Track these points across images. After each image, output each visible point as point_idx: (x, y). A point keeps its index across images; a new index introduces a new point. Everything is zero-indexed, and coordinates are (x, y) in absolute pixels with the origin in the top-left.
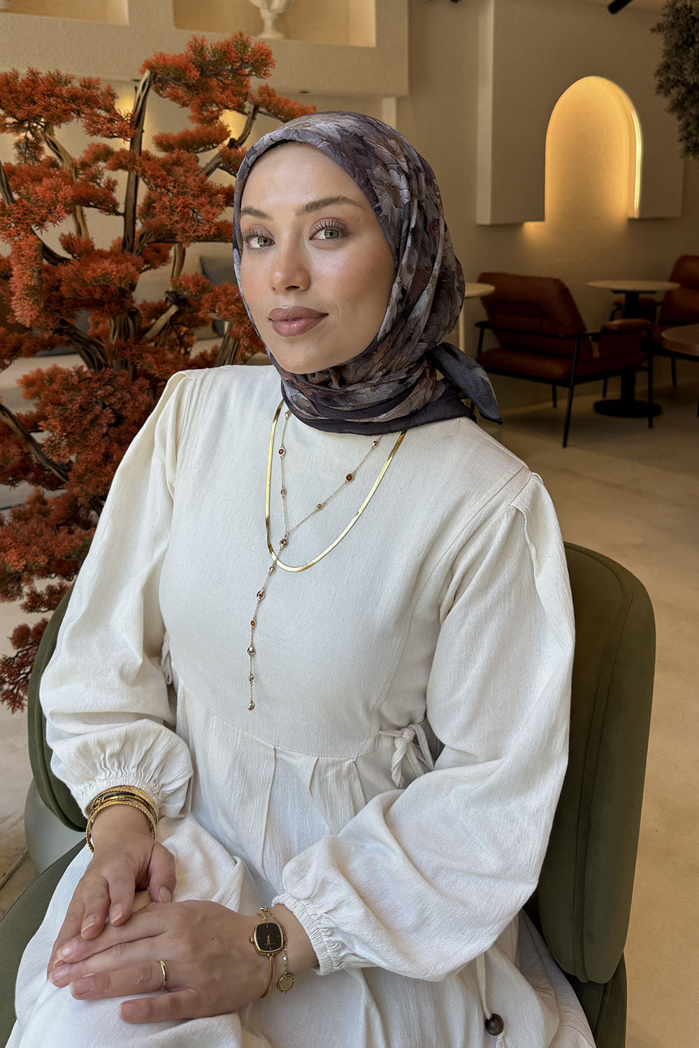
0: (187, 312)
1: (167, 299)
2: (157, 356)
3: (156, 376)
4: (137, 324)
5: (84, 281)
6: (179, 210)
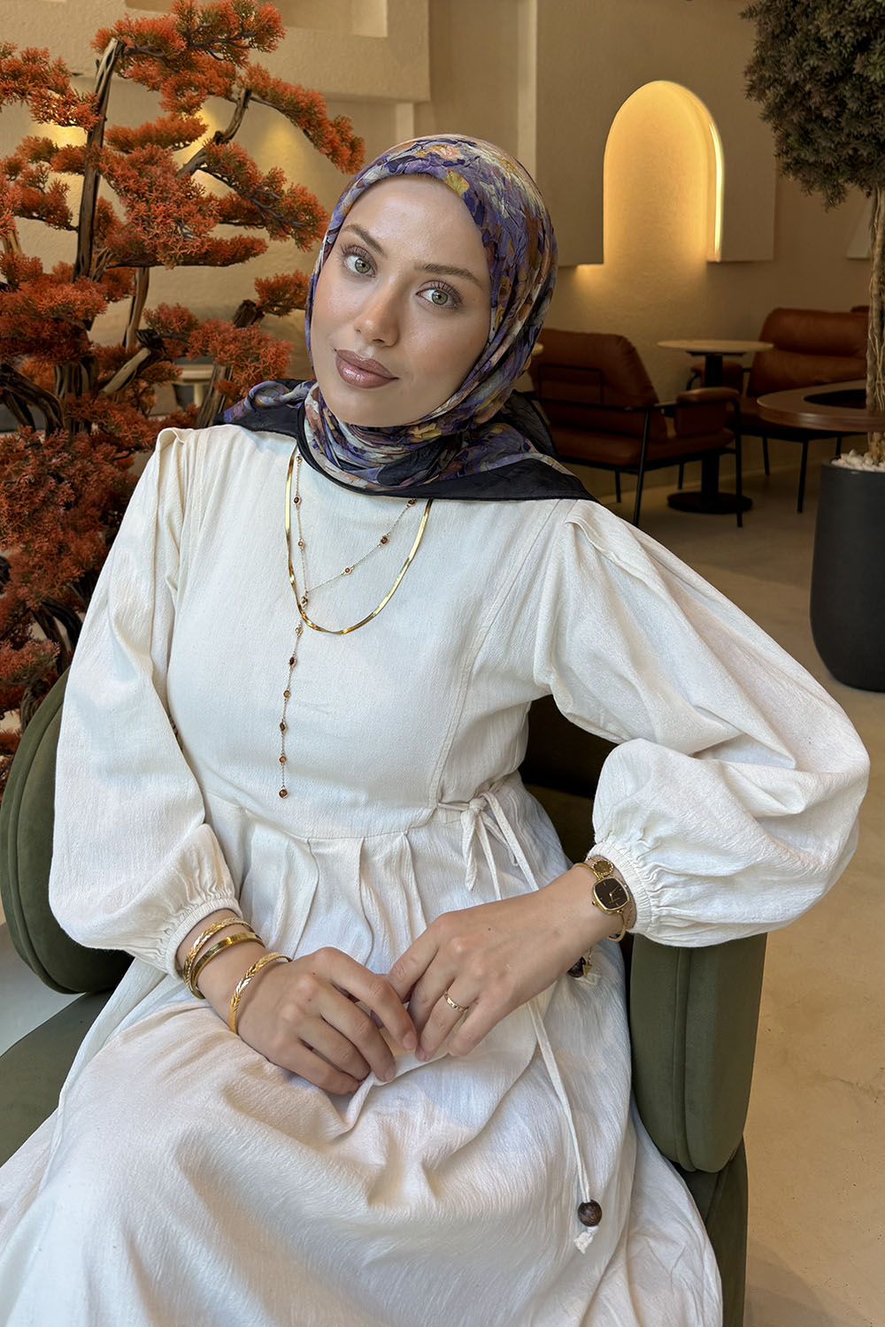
1: (135, 341)
4: (93, 373)
6: (159, 220)
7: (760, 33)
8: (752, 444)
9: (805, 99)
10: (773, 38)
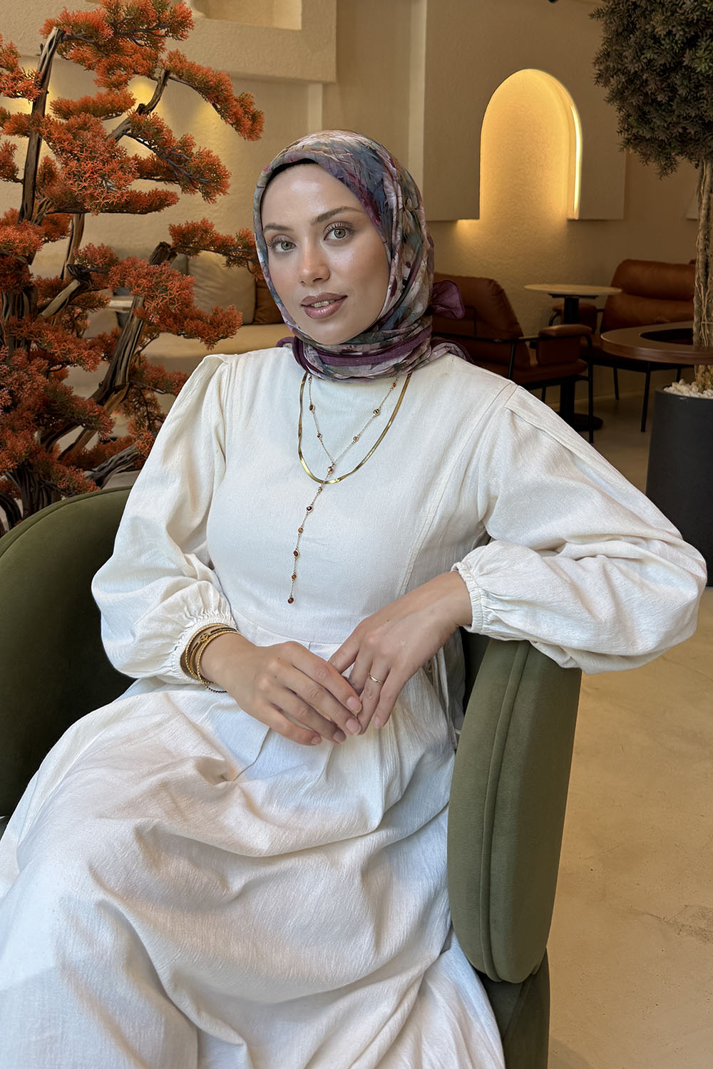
0: (88, 289)
4: (33, 300)
6: (87, 175)
7: (606, 31)
8: (604, 374)
9: (643, 86)
10: (617, 35)
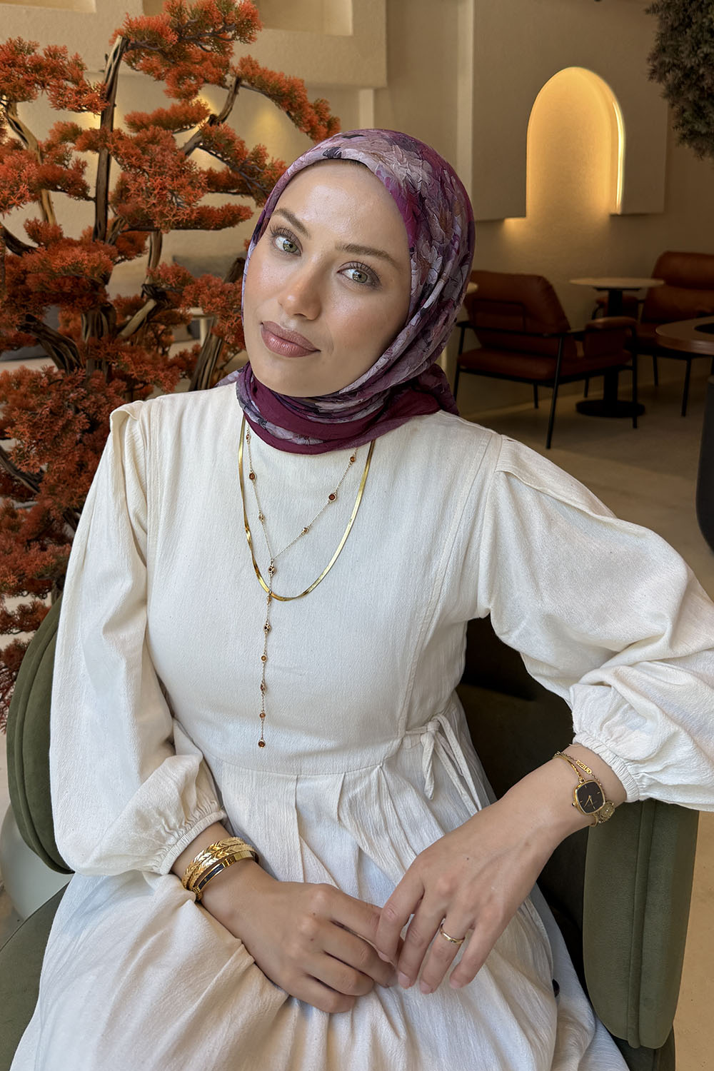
0: (166, 307)
1: (143, 292)
2: (134, 355)
3: (133, 377)
4: (111, 320)
5: (52, 271)
6: (156, 192)
7: (660, 27)
9: (699, 81)
10: (672, 30)
